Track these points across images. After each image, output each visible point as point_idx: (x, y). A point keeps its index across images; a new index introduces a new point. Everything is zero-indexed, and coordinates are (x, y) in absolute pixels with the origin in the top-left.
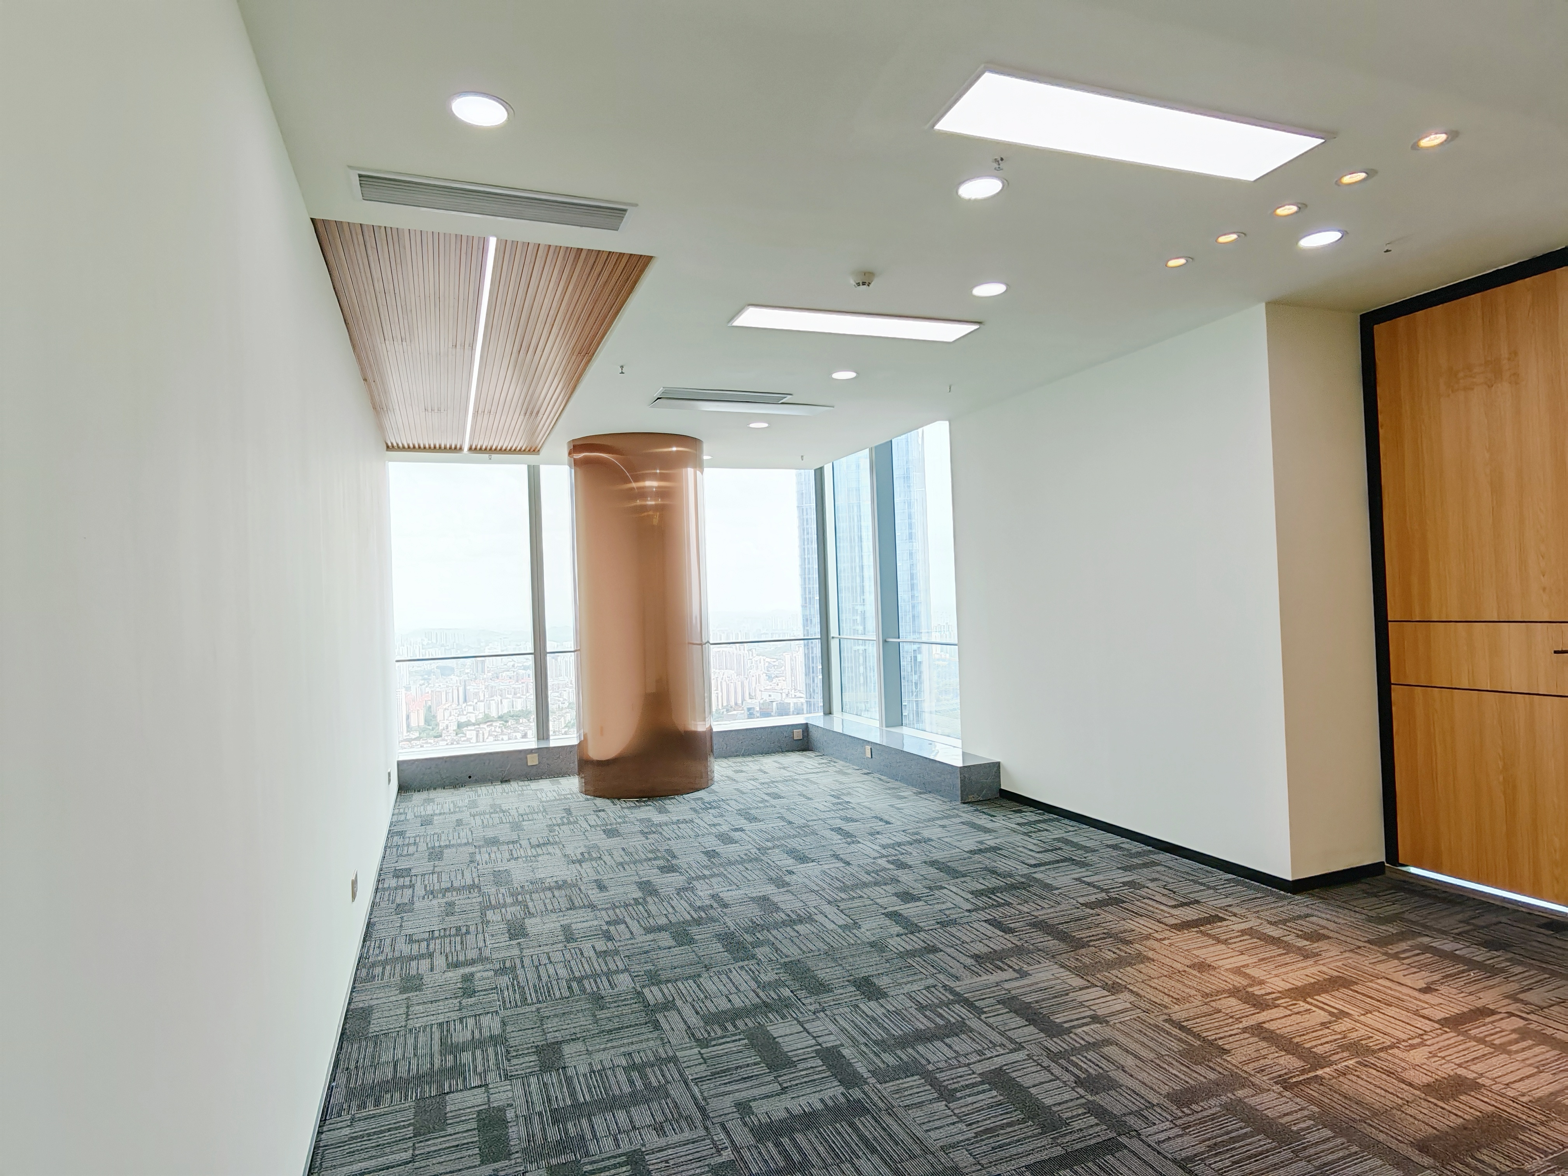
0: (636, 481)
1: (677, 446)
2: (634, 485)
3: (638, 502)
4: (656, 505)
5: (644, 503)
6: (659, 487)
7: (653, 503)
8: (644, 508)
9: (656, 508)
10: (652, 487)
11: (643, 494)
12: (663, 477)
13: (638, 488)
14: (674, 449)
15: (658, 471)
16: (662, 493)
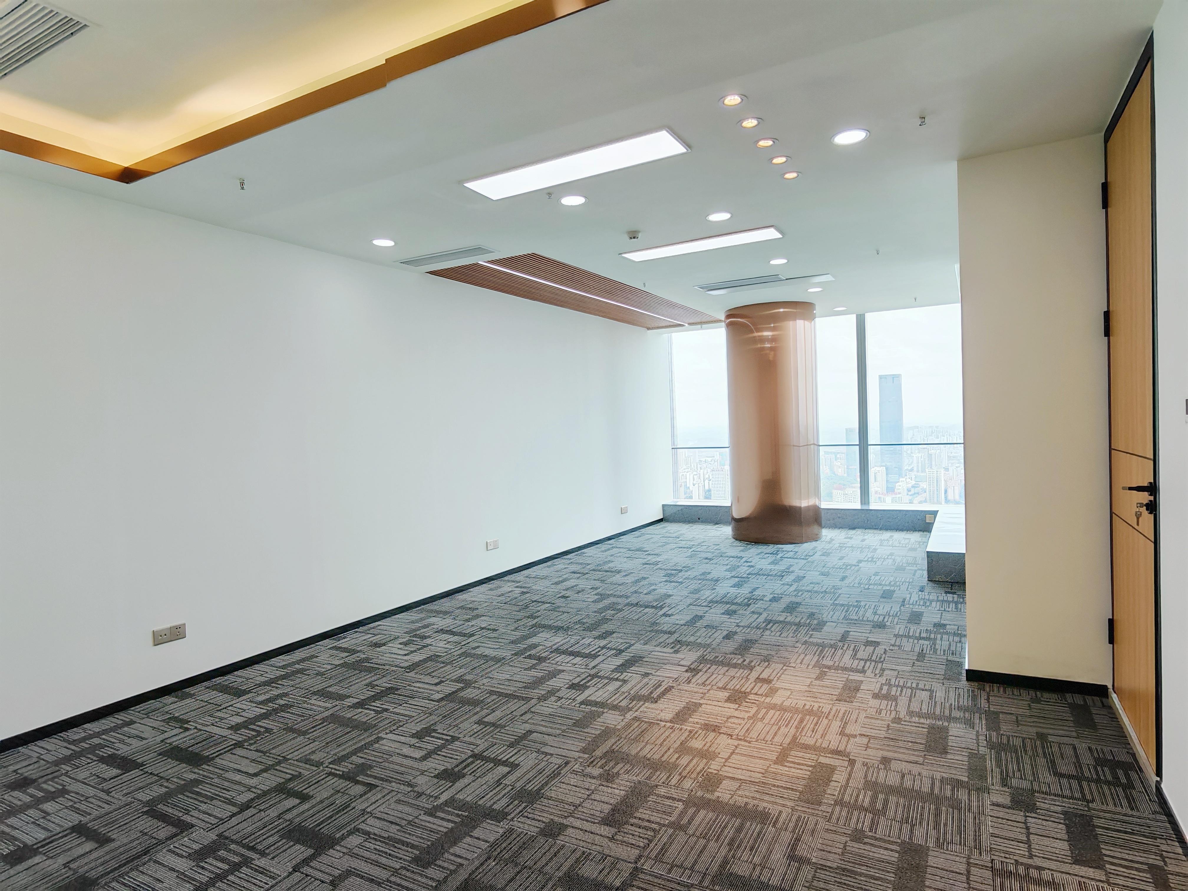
0: (757, 332)
1: (784, 308)
2: (756, 334)
3: (759, 346)
4: (771, 347)
5: (762, 346)
6: (773, 335)
7: (769, 345)
8: (763, 349)
9: (771, 349)
10: (769, 336)
11: (762, 340)
12: (774, 329)
13: (759, 336)
14: (782, 310)
15: (772, 325)
16: (773, 339)
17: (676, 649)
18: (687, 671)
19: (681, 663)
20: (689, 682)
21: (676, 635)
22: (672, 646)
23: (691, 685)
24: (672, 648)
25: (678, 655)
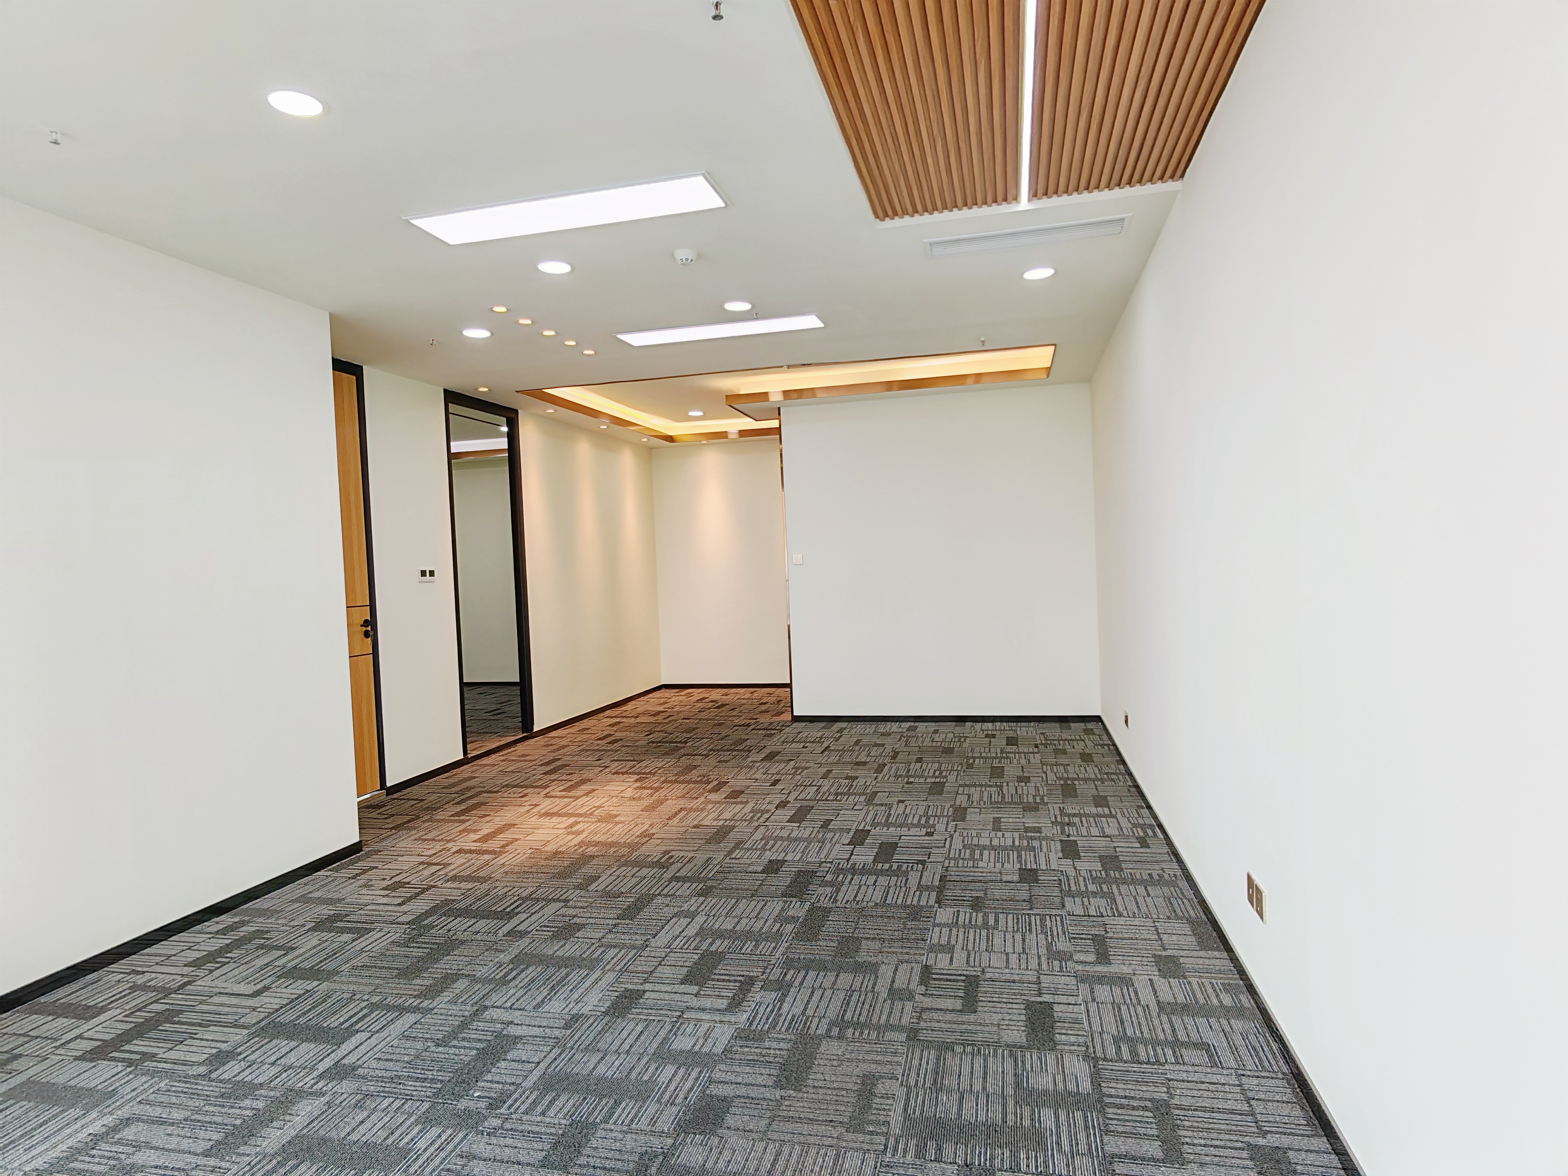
17: (667, 856)
18: (653, 834)
19: (659, 841)
20: (651, 825)
21: (668, 875)
22: (672, 860)
23: (650, 823)
24: (672, 857)
25: (664, 849)
